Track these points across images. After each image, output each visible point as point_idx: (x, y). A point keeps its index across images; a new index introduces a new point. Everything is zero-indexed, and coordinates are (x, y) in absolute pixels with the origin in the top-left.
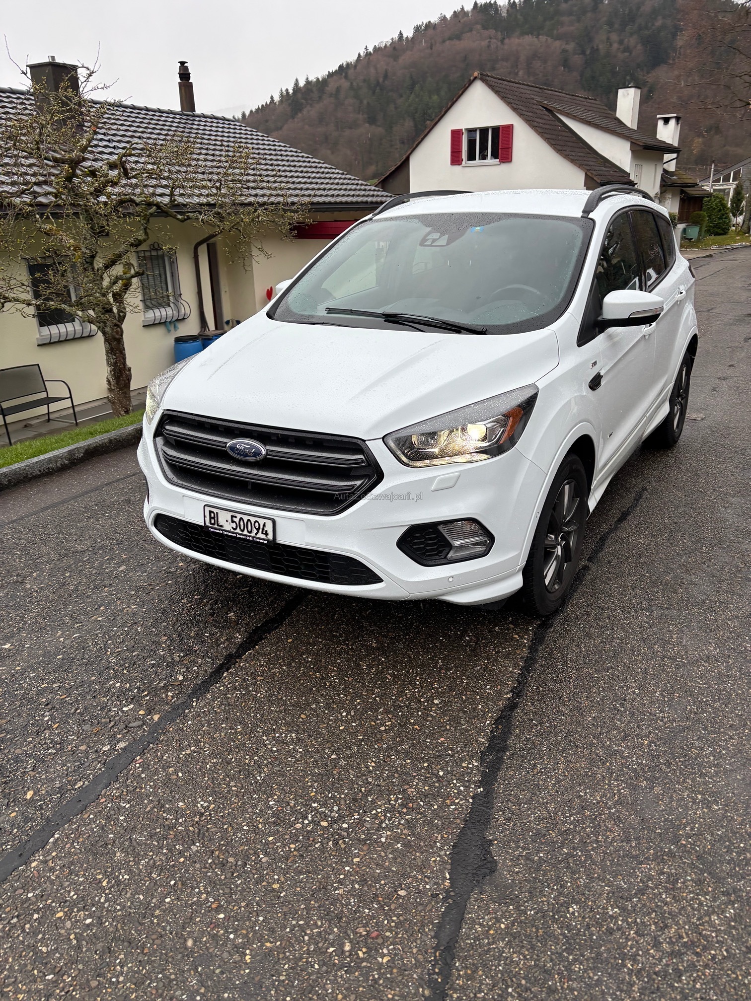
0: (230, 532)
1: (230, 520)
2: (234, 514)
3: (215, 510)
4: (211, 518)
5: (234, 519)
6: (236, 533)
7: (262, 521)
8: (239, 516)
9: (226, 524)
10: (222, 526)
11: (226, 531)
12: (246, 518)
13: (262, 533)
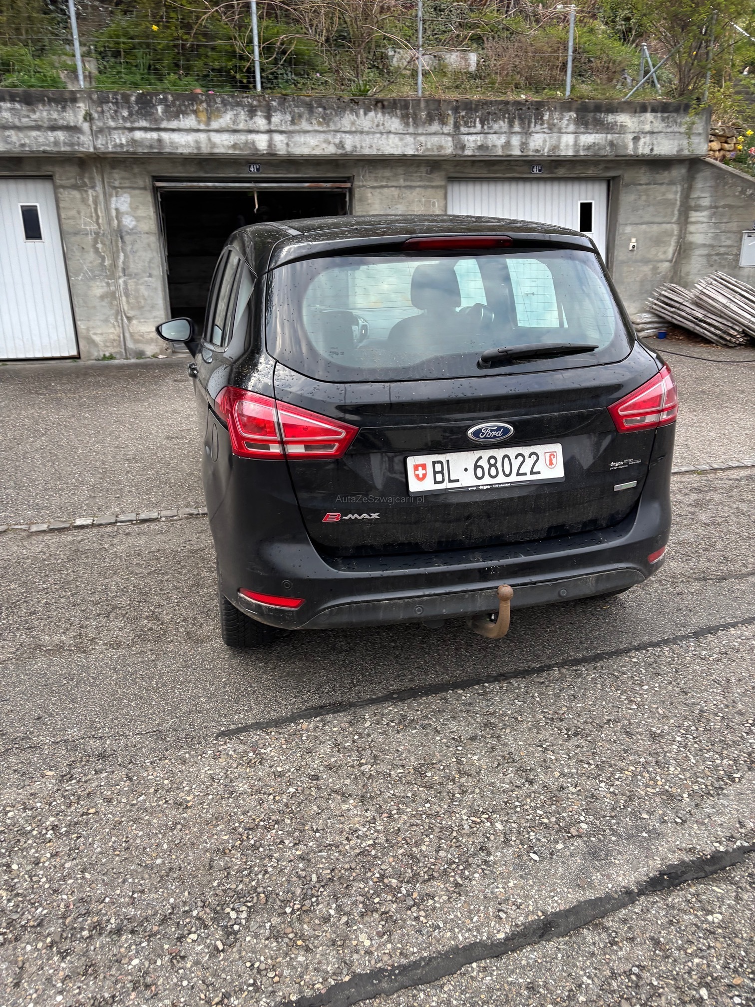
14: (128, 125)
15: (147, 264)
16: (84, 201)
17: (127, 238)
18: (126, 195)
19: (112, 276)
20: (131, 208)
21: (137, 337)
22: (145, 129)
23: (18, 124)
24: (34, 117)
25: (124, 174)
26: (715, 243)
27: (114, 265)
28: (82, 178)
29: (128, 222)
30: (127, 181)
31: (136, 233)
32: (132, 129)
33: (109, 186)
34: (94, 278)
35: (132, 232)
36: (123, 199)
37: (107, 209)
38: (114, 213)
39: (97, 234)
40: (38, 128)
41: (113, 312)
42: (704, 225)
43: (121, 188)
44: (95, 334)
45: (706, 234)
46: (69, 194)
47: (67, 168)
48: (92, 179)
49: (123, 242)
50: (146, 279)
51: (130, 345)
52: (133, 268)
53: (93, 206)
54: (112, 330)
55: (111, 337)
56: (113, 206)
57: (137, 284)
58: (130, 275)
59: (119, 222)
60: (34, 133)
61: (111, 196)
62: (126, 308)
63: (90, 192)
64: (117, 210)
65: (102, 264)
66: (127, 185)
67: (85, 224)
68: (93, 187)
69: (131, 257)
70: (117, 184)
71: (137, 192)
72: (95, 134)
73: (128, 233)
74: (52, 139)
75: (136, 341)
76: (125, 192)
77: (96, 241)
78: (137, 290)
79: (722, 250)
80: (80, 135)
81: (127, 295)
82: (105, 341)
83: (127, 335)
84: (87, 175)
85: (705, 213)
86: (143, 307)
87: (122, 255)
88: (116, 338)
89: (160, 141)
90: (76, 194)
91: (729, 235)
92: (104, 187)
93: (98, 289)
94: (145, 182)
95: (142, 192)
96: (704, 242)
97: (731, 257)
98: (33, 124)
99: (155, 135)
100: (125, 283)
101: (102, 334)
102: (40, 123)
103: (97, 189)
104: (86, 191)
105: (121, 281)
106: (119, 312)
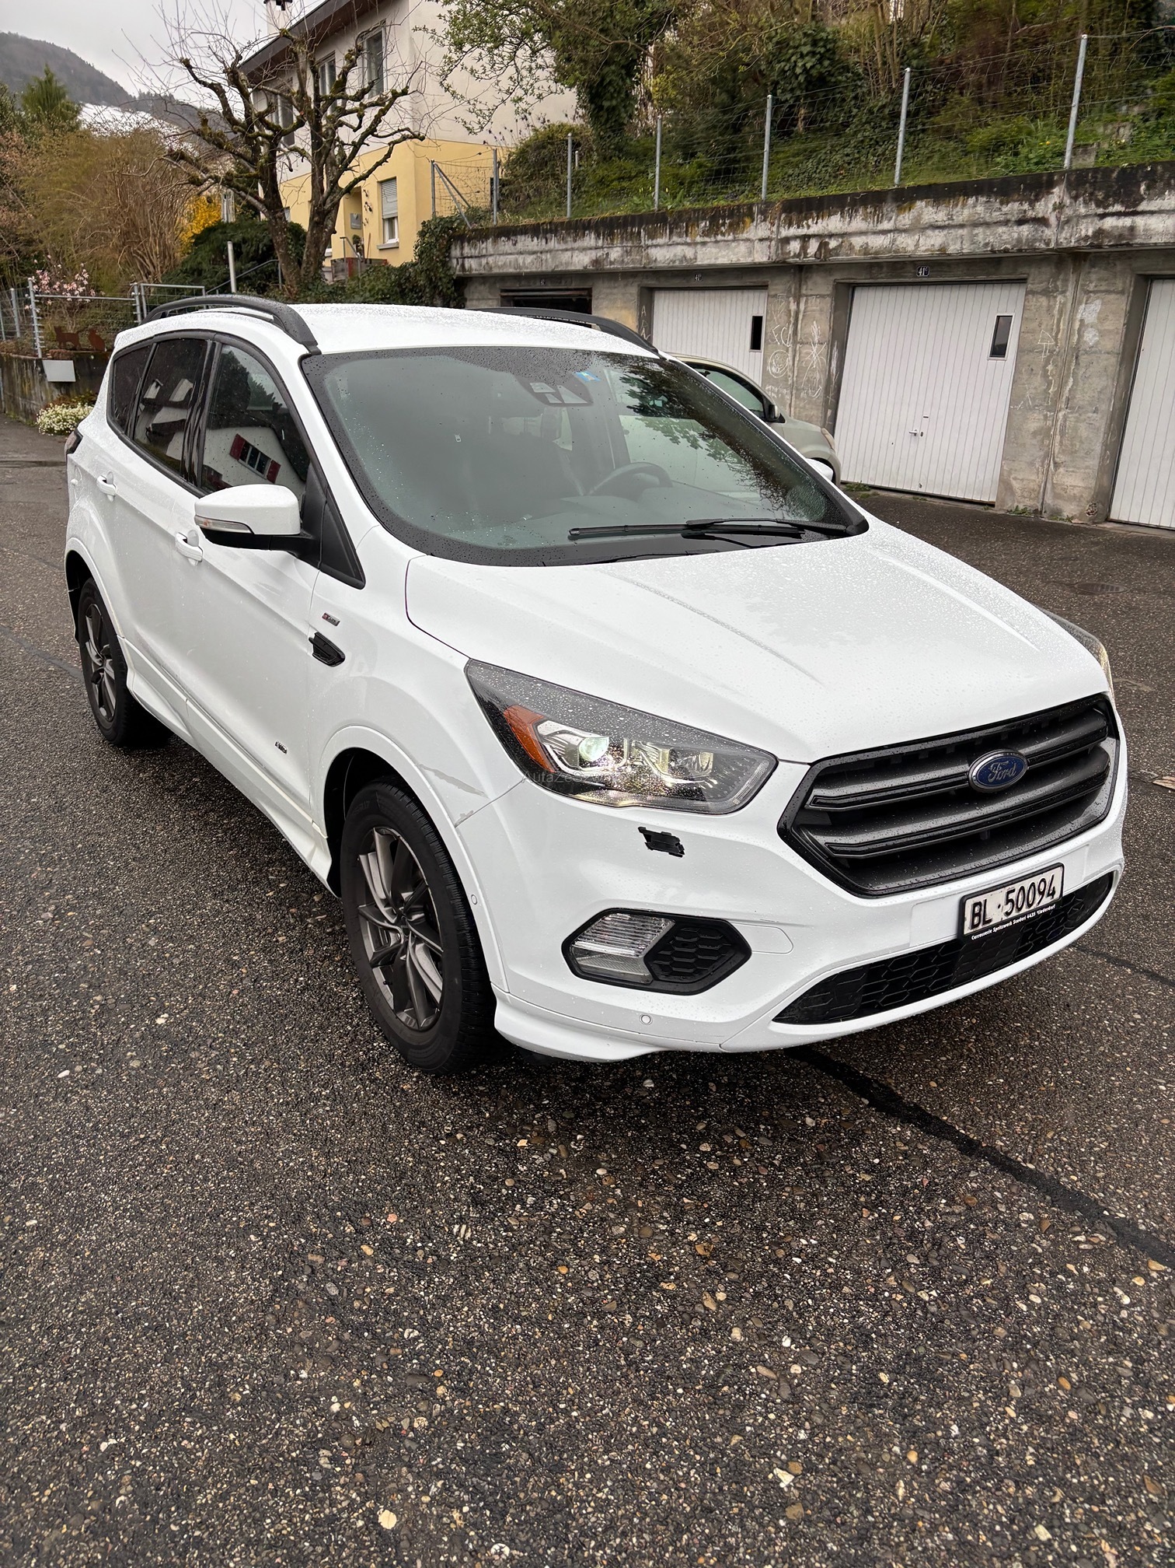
0: (1003, 923)
1: (1003, 901)
2: (1011, 887)
3: (981, 899)
4: (974, 915)
5: (1011, 896)
6: (1012, 920)
7: (1047, 876)
8: (1017, 886)
9: (997, 911)
10: (990, 921)
11: (997, 925)
12: (1026, 884)
13: (1049, 895)
14: (1101, 211)
15: (1096, 395)
16: (1049, 309)
17: (1083, 359)
18: (1098, 302)
19: (1054, 408)
20: (1098, 318)
21: (1058, 490)
22: (1119, 214)
23: (988, 220)
24: (1005, 209)
25: (1103, 273)
27: (1059, 393)
28: (1055, 281)
29: (1090, 337)
30: (1104, 283)
31: (1095, 352)
32: (1103, 216)
33: (1083, 290)
34: (1031, 409)
35: (1092, 351)
36: (1092, 306)
37: (1071, 320)
38: (1077, 325)
39: (1051, 352)
40: (1006, 223)
41: (1042, 453)
43: (1094, 292)
44: (1015, 479)
46: (1037, 301)
47: (1043, 269)
48: (1066, 281)
49: (1077, 364)
50: (1090, 415)
51: (1049, 500)
52: (1081, 398)
53: (1056, 317)
54: (1033, 477)
55: (1032, 485)
56: (1079, 316)
57: (1078, 420)
58: (1072, 408)
59: (1080, 336)
60: (1001, 229)
61: (1080, 303)
62: (1056, 451)
63: (1060, 298)
64: (1082, 321)
65: (1046, 391)
66: (1102, 288)
67: (1043, 340)
68: (1064, 292)
69: (1081, 384)
70: (1091, 287)
71: (1112, 297)
72: (1061, 225)
73: (1086, 352)
74: (1016, 235)
75: (1056, 496)
76: (1098, 298)
77: (1047, 363)
78: (1076, 429)
80: (1044, 228)
81: (1062, 434)
82: (1023, 490)
83: (1049, 486)
84: (1061, 277)
86: (1076, 452)
87: (1071, 380)
88: (1036, 487)
89: (1132, 229)
90: (1043, 301)
92: (1075, 292)
93: (1034, 422)
94: (1124, 283)
95: (1118, 296)
98: (1002, 218)
99: (1127, 221)
100: (1065, 418)
101: (1022, 480)
102: (1009, 217)
103: (1068, 294)
104: (1055, 297)
105: (1061, 415)
106: (1049, 454)
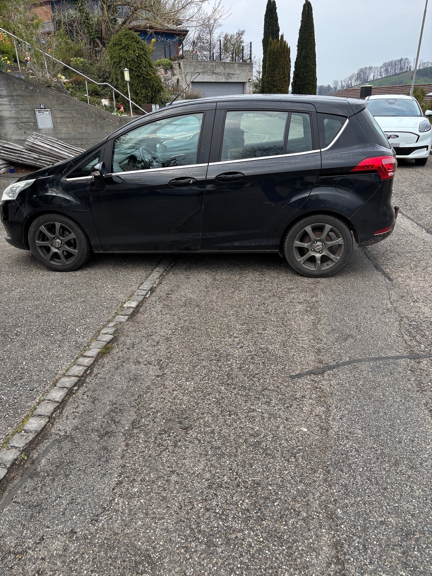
26: (19, 116)
42: (7, 106)
45: (11, 111)
79: (25, 120)
85: (5, 99)
91: (26, 112)
96: (11, 116)
97: (32, 124)
